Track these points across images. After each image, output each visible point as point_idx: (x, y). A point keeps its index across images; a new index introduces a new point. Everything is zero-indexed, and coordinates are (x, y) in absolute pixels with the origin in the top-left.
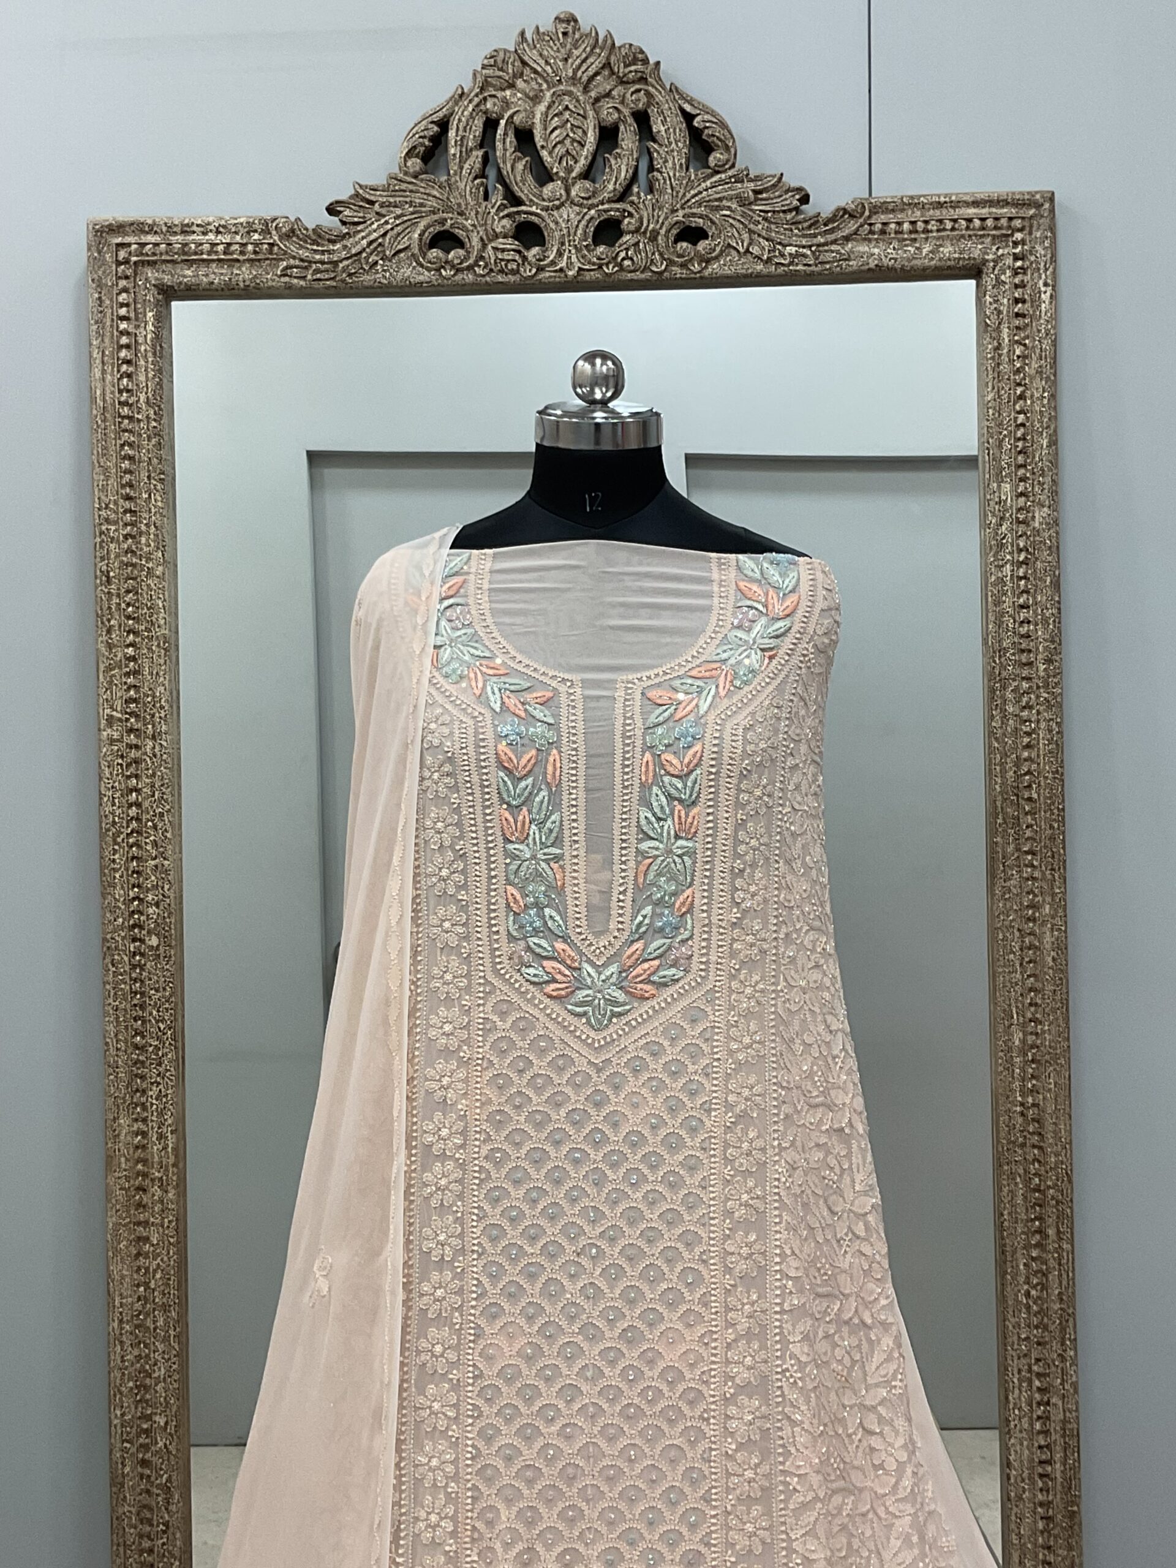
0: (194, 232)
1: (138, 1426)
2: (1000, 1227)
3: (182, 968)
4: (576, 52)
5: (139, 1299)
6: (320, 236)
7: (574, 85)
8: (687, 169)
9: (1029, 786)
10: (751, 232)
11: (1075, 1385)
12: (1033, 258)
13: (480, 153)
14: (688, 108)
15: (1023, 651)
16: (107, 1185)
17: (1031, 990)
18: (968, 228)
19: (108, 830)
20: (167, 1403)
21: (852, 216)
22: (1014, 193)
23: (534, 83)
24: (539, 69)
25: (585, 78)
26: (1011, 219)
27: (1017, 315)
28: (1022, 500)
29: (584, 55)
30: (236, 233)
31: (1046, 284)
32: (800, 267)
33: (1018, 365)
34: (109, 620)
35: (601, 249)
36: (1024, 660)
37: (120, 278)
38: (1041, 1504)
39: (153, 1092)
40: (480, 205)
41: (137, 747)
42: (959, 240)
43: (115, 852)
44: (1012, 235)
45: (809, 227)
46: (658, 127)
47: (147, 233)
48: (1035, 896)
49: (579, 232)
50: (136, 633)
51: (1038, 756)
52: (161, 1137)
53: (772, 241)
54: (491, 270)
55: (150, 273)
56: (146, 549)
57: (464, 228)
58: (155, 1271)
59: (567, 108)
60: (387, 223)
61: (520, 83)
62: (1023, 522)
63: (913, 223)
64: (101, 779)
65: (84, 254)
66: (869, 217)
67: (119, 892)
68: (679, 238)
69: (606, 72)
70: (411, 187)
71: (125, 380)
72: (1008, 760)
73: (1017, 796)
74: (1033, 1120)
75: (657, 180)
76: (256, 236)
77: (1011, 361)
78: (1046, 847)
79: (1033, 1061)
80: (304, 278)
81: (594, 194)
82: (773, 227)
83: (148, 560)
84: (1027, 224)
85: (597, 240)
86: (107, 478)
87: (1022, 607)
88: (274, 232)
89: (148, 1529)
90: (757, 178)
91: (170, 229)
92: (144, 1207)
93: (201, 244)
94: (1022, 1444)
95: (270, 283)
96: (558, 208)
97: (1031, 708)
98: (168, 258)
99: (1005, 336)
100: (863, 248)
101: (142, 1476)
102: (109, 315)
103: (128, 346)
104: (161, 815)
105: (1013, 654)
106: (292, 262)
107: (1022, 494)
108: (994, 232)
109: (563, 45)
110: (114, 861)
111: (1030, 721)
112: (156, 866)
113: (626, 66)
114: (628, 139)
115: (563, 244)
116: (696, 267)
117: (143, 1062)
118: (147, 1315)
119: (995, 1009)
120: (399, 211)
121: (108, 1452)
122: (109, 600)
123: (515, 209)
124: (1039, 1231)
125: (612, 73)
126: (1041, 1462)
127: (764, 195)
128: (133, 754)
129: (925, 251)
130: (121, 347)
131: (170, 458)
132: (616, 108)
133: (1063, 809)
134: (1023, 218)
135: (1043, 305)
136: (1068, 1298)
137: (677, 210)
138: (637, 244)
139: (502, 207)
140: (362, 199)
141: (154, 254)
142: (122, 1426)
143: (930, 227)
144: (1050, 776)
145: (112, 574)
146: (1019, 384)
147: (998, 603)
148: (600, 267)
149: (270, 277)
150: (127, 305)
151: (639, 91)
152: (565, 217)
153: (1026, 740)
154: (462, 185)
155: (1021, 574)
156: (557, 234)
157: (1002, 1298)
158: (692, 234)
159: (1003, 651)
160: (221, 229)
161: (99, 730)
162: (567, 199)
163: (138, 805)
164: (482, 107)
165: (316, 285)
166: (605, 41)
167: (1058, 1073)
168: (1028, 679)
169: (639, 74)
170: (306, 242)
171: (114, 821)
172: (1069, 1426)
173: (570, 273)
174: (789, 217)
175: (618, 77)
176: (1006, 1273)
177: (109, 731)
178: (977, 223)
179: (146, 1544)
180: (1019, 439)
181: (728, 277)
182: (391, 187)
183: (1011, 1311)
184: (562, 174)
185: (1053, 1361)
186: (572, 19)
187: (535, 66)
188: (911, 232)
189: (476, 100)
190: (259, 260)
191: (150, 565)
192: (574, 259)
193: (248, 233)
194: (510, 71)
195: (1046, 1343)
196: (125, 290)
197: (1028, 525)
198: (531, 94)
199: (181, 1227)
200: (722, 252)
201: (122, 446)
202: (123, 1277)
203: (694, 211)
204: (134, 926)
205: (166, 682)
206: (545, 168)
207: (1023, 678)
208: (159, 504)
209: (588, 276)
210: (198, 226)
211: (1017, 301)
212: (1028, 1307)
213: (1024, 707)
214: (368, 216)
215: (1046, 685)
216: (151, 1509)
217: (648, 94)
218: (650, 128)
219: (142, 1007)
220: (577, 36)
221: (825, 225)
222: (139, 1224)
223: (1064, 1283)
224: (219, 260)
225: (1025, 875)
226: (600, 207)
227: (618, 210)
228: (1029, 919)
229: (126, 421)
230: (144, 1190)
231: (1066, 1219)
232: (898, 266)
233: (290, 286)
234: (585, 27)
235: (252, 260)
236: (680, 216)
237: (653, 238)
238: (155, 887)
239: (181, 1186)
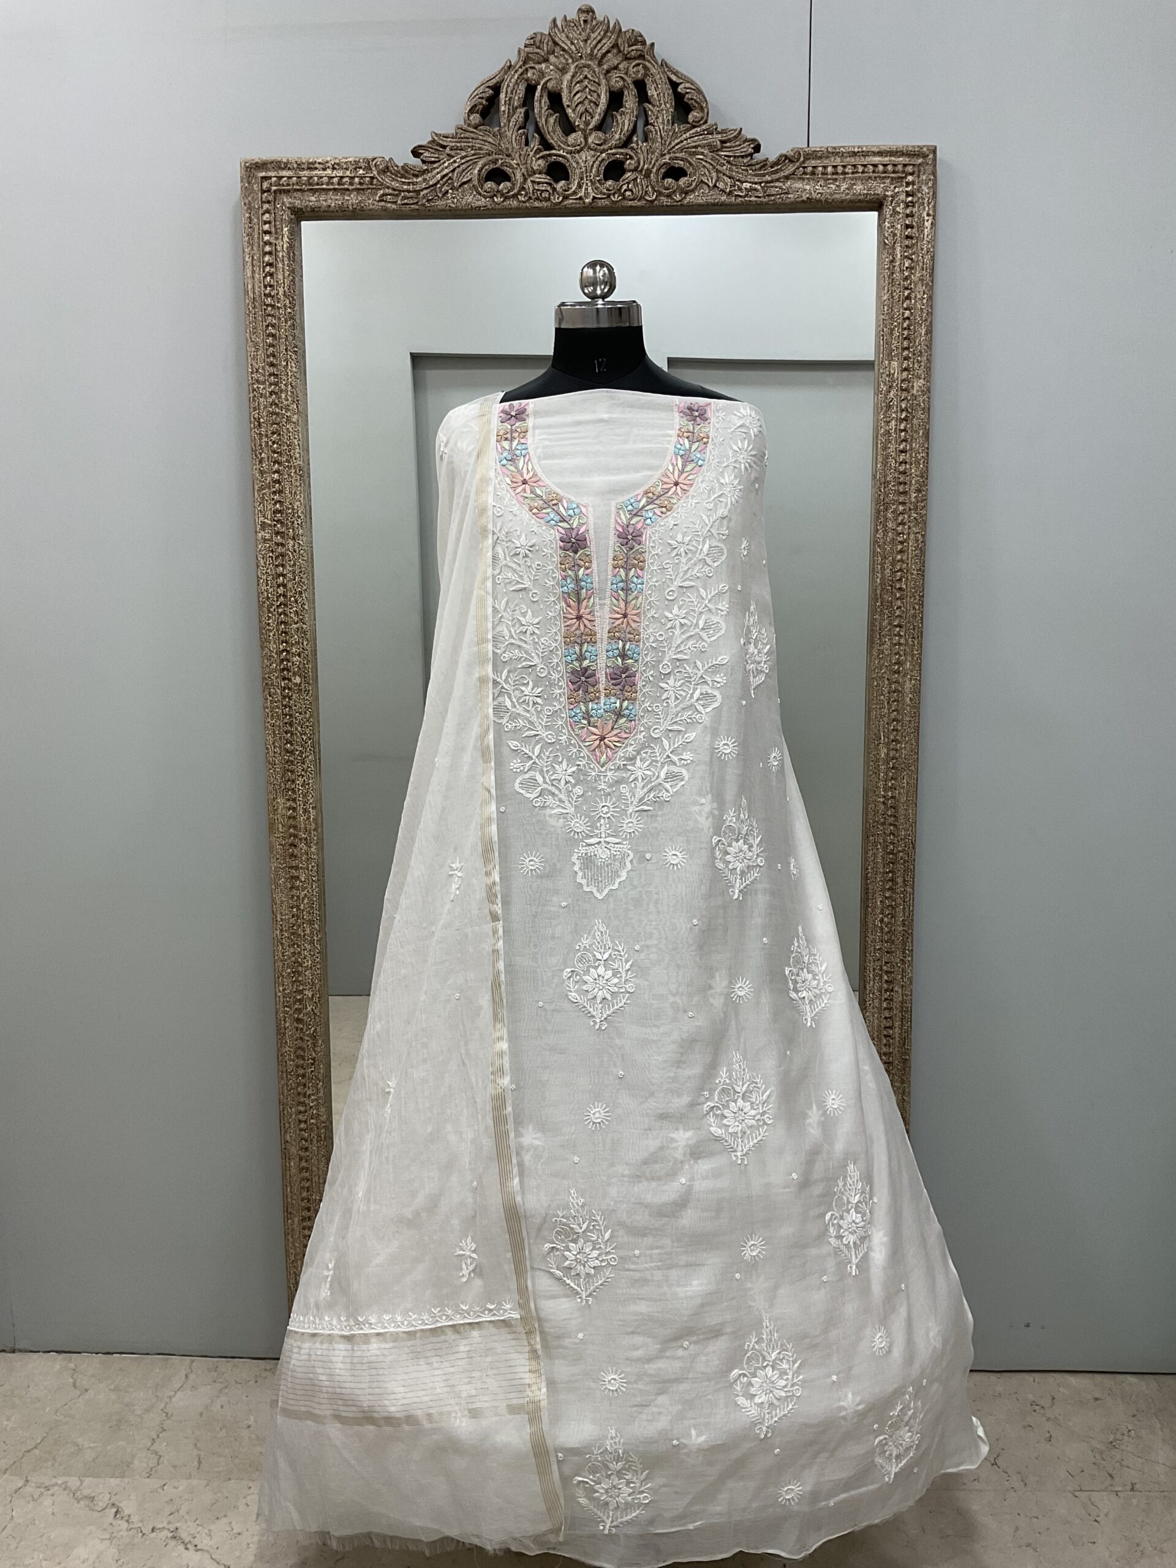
0: (316, 168)
1: (294, 997)
2: (865, 878)
3: (317, 699)
4: (593, 36)
5: (293, 916)
6: (407, 172)
7: (591, 59)
8: (673, 124)
9: (900, 580)
10: (718, 171)
11: (911, 980)
12: (920, 195)
13: (523, 110)
14: (674, 78)
15: (901, 483)
16: (270, 842)
17: (894, 720)
18: (874, 172)
19: (264, 603)
20: (313, 983)
21: (791, 161)
22: (907, 146)
23: (562, 58)
24: (566, 48)
25: (599, 55)
26: (905, 165)
27: (908, 237)
28: (905, 374)
29: (599, 38)
30: (347, 169)
31: (928, 215)
32: (753, 199)
33: (906, 274)
34: (261, 454)
35: (610, 182)
36: (901, 490)
37: (265, 202)
38: (885, 1054)
39: (300, 781)
40: (521, 148)
41: (282, 545)
42: (867, 180)
43: (269, 618)
44: (906, 177)
45: (760, 169)
46: (652, 92)
47: (283, 169)
48: (900, 656)
49: (594, 170)
50: (279, 463)
51: (908, 559)
52: (305, 811)
53: (733, 178)
54: (530, 198)
55: (287, 200)
56: (286, 403)
57: (511, 166)
58: (303, 899)
59: (586, 77)
60: (455, 162)
61: (552, 59)
62: (906, 390)
63: (835, 167)
64: (258, 567)
65: (239, 185)
66: (804, 162)
67: (272, 646)
68: (666, 176)
69: (615, 51)
70: (472, 135)
71: (268, 278)
72: (887, 561)
73: (891, 586)
74: (891, 807)
75: (651, 132)
76: (361, 172)
77: (901, 271)
78: (909, 622)
79: (893, 768)
80: (395, 203)
81: (605, 142)
82: (734, 168)
83: (287, 410)
84: (916, 170)
85: (606, 178)
86: (257, 350)
87: (902, 452)
88: (374, 169)
89: (302, 1062)
90: (723, 132)
91: (300, 166)
92: (295, 856)
93: (322, 177)
94: (873, 1016)
95: (371, 207)
96: (579, 152)
97: (904, 524)
98: (298, 187)
99: (898, 253)
100: (799, 185)
101: (297, 1029)
102: (256, 230)
103: (270, 253)
104: (301, 593)
105: (894, 486)
106: (387, 191)
107: (906, 369)
108: (892, 175)
109: (584, 30)
110: (269, 624)
111: (903, 534)
112: (298, 629)
113: (629, 46)
114: (630, 101)
115: (582, 179)
116: (678, 197)
117: (292, 762)
118: (299, 926)
119: (869, 733)
120: (464, 154)
121: (274, 1011)
122: (260, 439)
123: (548, 152)
124: (891, 880)
125: (620, 51)
126: (886, 1028)
127: (728, 144)
128: (280, 549)
129: (842, 188)
130: (265, 253)
131: (301, 336)
132: (622, 78)
133: (923, 596)
134: (914, 165)
135: (926, 230)
136: (908, 924)
137: (665, 155)
138: (635, 180)
139: (538, 151)
140: (437, 144)
141: (288, 185)
142: (284, 997)
143: (847, 170)
144: (915, 572)
145: (262, 420)
146: (907, 288)
147: (885, 448)
148: (609, 196)
149: (371, 202)
150: (269, 222)
151: (638, 65)
152: (584, 158)
153: (899, 547)
154: (509, 134)
155: (902, 428)
156: (577, 171)
157: (864, 923)
158: (675, 173)
159: (886, 483)
160: (336, 166)
161: (256, 532)
162: (586, 145)
163: (285, 586)
164: (525, 76)
165: (404, 208)
166: (614, 27)
167: (910, 777)
168: (903, 503)
169: (639, 53)
170: (396, 176)
171: (268, 597)
172: (905, 1005)
173: (587, 201)
174: (745, 161)
175: (624, 54)
176: (868, 906)
177: (263, 533)
178: (881, 168)
179: (301, 1071)
180: (905, 329)
181: (700, 205)
182: (458, 136)
183: (870, 930)
184: (582, 126)
185: (897, 963)
186: (590, 11)
187: (563, 45)
188: (833, 174)
189: (519, 73)
190: (363, 189)
191: (289, 414)
192: (590, 188)
193: (355, 169)
194: (545, 49)
195: (893, 952)
196: (268, 211)
197: (909, 392)
198: (560, 66)
199: (320, 870)
200: (697, 186)
201: (267, 326)
202: (282, 902)
203: (677, 155)
204: (283, 670)
205: (302, 499)
206: (569, 122)
207: (900, 503)
208: (294, 369)
209: (600, 203)
210: (319, 163)
211: (907, 227)
212: (882, 929)
213: (900, 524)
214: (441, 157)
215: (916, 508)
216: (303, 1050)
217: (645, 68)
218: (646, 93)
219: (291, 725)
220: (594, 23)
221: (772, 167)
222: (292, 867)
223: (907, 914)
224: (335, 189)
225: (894, 642)
226: (609, 151)
227: (622, 154)
228: (895, 672)
229: (269, 308)
230: (295, 846)
231: (910, 869)
232: (823, 198)
233: (385, 209)
234: (600, 17)
235: (359, 189)
236: (667, 159)
237: (647, 175)
238: (298, 643)
239: (320, 843)
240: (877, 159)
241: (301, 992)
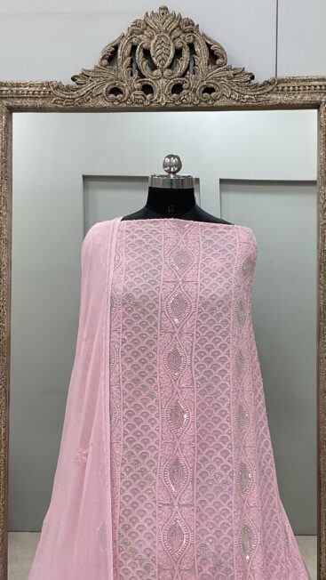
0: (21, 86)
4: (167, 21)
6: (68, 89)
7: (166, 33)
8: (208, 65)
10: (232, 90)
13: (129, 58)
14: (209, 42)
18: (314, 89)
21: (270, 84)
23: (150, 32)
24: (153, 27)
25: (170, 31)
29: (170, 22)
30: (37, 87)
32: (250, 103)
35: (175, 95)
40: (129, 78)
42: (311, 94)
45: (254, 88)
46: (197, 49)
49: (166, 88)
53: (240, 93)
54: (133, 102)
55: (5, 102)
57: (123, 86)
59: (163, 42)
60: (94, 84)
61: (145, 32)
63: (294, 87)
66: (277, 84)
68: (204, 92)
69: (178, 28)
70: (103, 71)
75: (197, 69)
76: (44, 88)
80: (62, 104)
81: (172, 74)
82: (240, 88)
85: (173, 92)
88: (51, 87)
90: (234, 69)
91: (13, 85)
95: (49, 106)
96: (158, 79)
98: (11, 96)
100: (274, 96)
106: (58, 98)
113: (186, 26)
114: (186, 54)
115: (160, 93)
116: (210, 102)
120: (98, 80)
123: (142, 80)
125: (180, 29)
127: (237, 76)
129: (298, 98)
131: (10, 172)
132: (182, 42)
137: (204, 81)
138: (188, 94)
139: (137, 79)
140: (85, 75)
141: (6, 94)
143: (300, 89)
148: (174, 102)
149: (49, 104)
151: (190, 36)
152: (161, 83)
154: (122, 70)
156: (158, 89)
158: (209, 90)
160: (31, 85)
162: (162, 76)
164: (131, 41)
165: (66, 107)
169: (190, 30)
170: (63, 91)
173: (162, 104)
175: (183, 30)
176: (321, 491)
181: (222, 106)
182: (96, 71)
183: (322, 505)
184: (160, 66)
186: (166, 9)
188: (293, 91)
189: (128, 39)
190: (45, 97)
192: (164, 99)
193: (41, 87)
194: (142, 28)
198: (149, 36)
199: (6, 463)
200: (220, 97)
203: (210, 81)
205: (6, 256)
206: (154, 64)
208: (5, 188)
209: (169, 105)
210: (23, 84)
214: (87, 81)
217: (194, 37)
218: (194, 50)
221: (260, 87)
224: (30, 97)
227: (181, 81)
232: (287, 103)
233: (56, 107)
234: (171, 12)
235: (43, 97)
236: (205, 83)
237: (194, 91)
240: (316, 83)
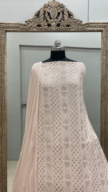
3: (7, 111)
5: (1, 149)
6: (24, 25)
8: (68, 18)
9: (106, 92)
10: (75, 26)
13: (43, 15)
14: (68, 11)
17: (105, 115)
20: (5, 161)
21: (87, 24)
26: (106, 25)
27: (106, 37)
28: (106, 58)
29: (56, 4)
30: (14, 24)
32: (81, 30)
35: (58, 27)
36: (106, 77)
39: (3, 125)
40: (43, 22)
44: (106, 27)
46: (65, 13)
49: (55, 25)
50: (2, 72)
52: (4, 130)
55: (4, 29)
56: (3, 62)
57: (41, 24)
58: (3, 146)
60: (32, 24)
61: (48, 7)
62: (106, 61)
66: (89, 24)
68: (67, 26)
70: (35, 19)
71: (1, 42)
72: (104, 89)
73: (104, 93)
74: (105, 130)
77: (105, 42)
79: (105, 124)
80: (22, 30)
82: (78, 25)
85: (57, 26)
87: (106, 71)
88: (19, 24)
89: (2, 175)
90: (76, 20)
91: (7, 24)
92: (2, 138)
93: (10, 26)
97: (106, 83)
99: (105, 39)
100: (88, 28)
104: (5, 93)
106: (21, 28)
108: (104, 27)
109: (53, 3)
116: (69, 30)
118: (2, 151)
119: (101, 117)
120: (34, 22)
124: (106, 143)
125: (59, 6)
131: (6, 51)
138: (62, 27)
139: (46, 22)
140: (29, 21)
147: (103, 70)
148: (57, 29)
149: (18, 30)
150: (1, 33)
152: (53, 23)
153: (106, 86)
154: (41, 19)
156: (52, 25)
158: (68, 26)
159: (103, 76)
162: (54, 21)
164: (44, 10)
173: (54, 30)
174: (80, 24)
178: (102, 25)
180: (106, 51)
181: (72, 31)
182: (33, 19)
184: (53, 18)
187: (50, 5)
188: (94, 26)
191: (4, 64)
193: (16, 24)
196: (1, 31)
198: (50, 9)
200: (72, 28)
203: (69, 23)
204: (1, 106)
206: (51, 18)
207: (106, 79)
208: (5, 56)
209: (56, 31)
210: (10, 23)
211: (106, 35)
214: (30, 23)
220: (55, 2)
221: (84, 25)
222: (1, 140)
224: (12, 28)
225: (105, 102)
226: (58, 22)
227: (60, 23)
228: (105, 107)
230: (2, 136)
232: (92, 30)
235: (16, 28)
236: (67, 24)
237: (64, 26)
238: (4, 101)
239: (6, 136)
241: (2, 162)
